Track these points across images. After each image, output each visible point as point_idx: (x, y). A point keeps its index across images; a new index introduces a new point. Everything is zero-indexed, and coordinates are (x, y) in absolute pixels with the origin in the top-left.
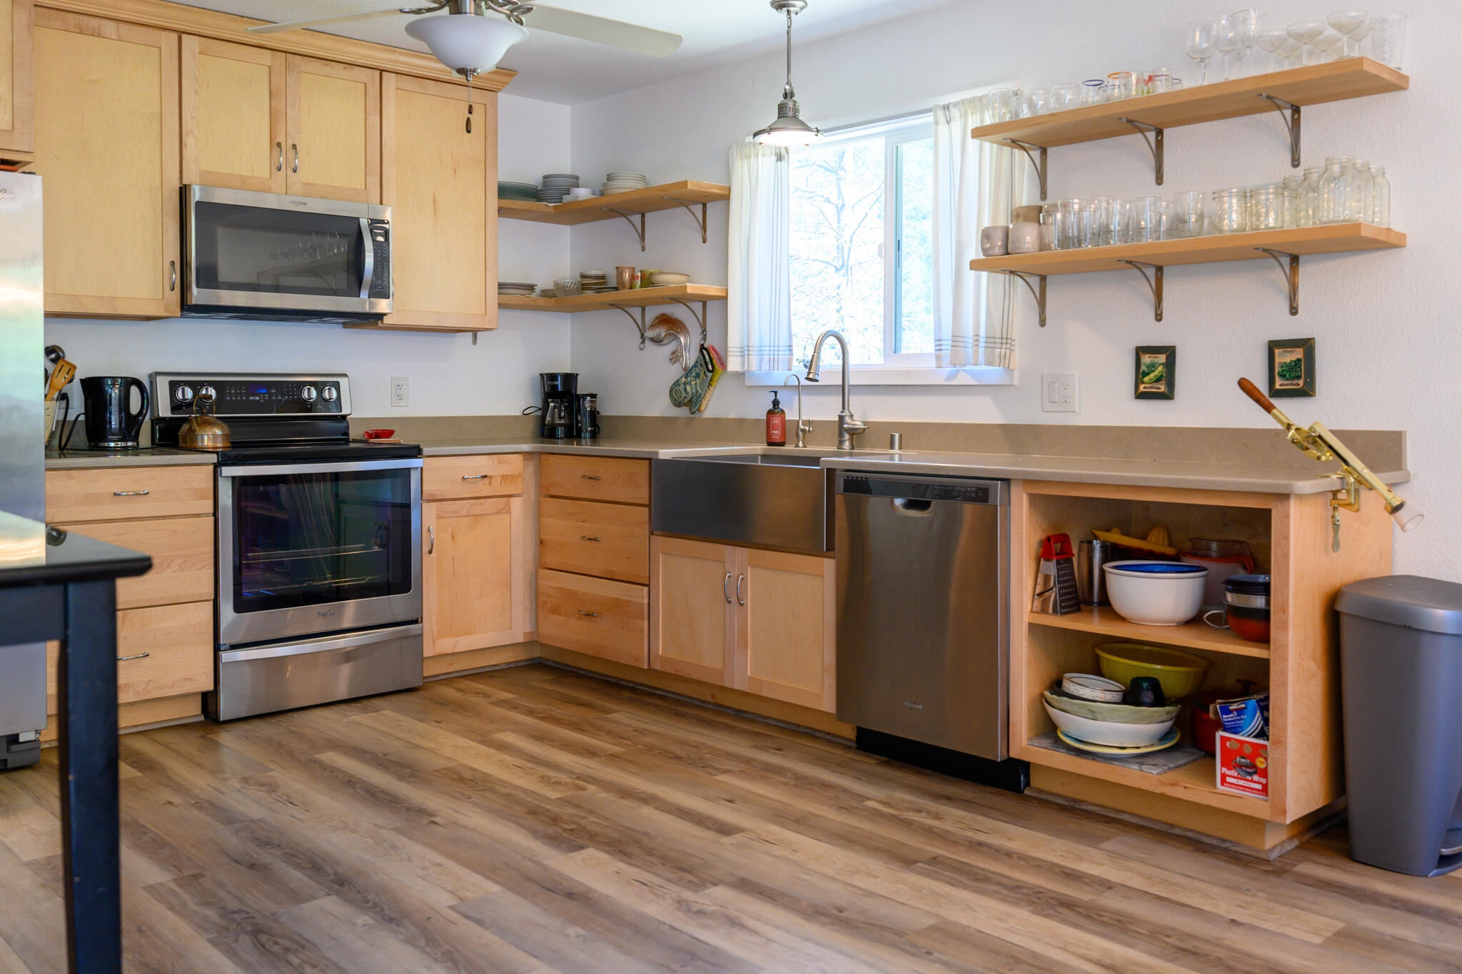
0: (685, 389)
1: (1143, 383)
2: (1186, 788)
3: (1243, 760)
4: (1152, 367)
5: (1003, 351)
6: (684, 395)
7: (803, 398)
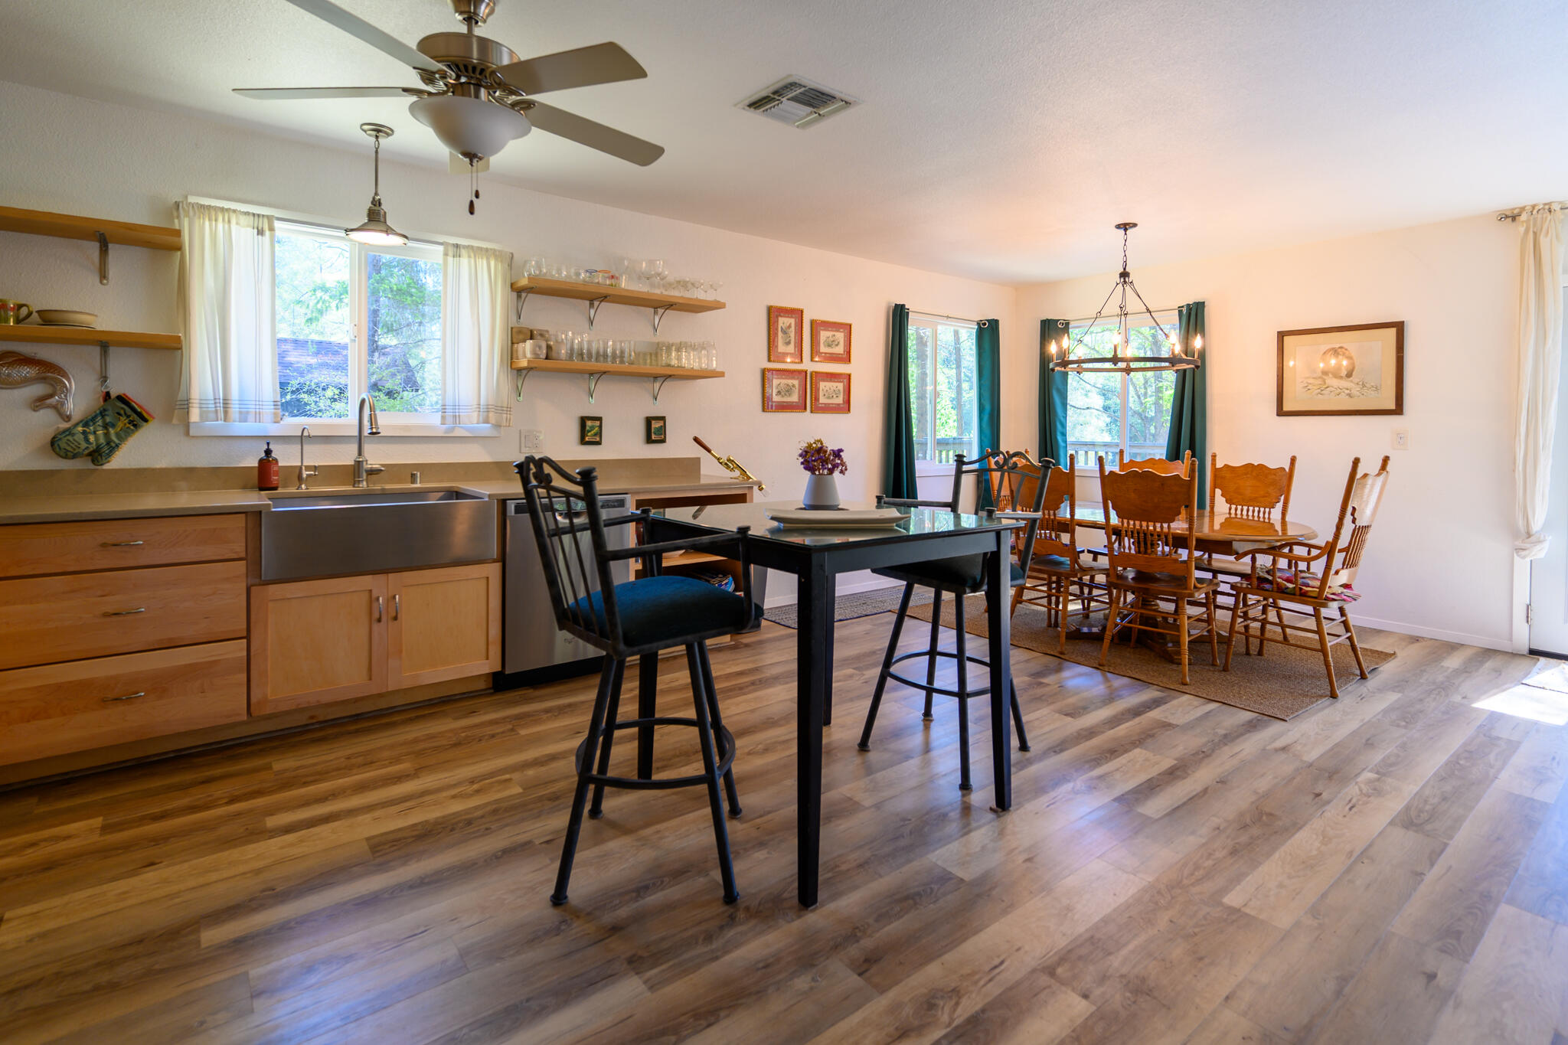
0: (87, 440)
1: (588, 436)
4: (592, 428)
6: (84, 445)
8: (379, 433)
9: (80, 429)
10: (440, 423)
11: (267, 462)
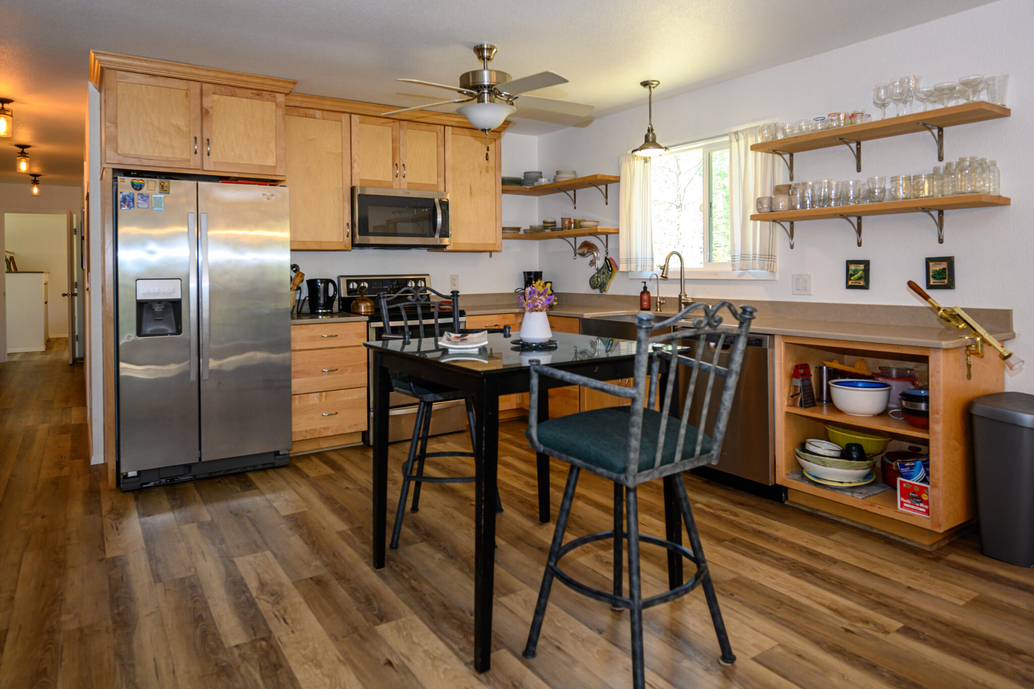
0: (598, 280)
1: (851, 280)
2: (879, 508)
3: (913, 495)
4: (856, 271)
5: (770, 262)
6: (597, 283)
9: (597, 275)
10: (731, 269)
11: (644, 292)
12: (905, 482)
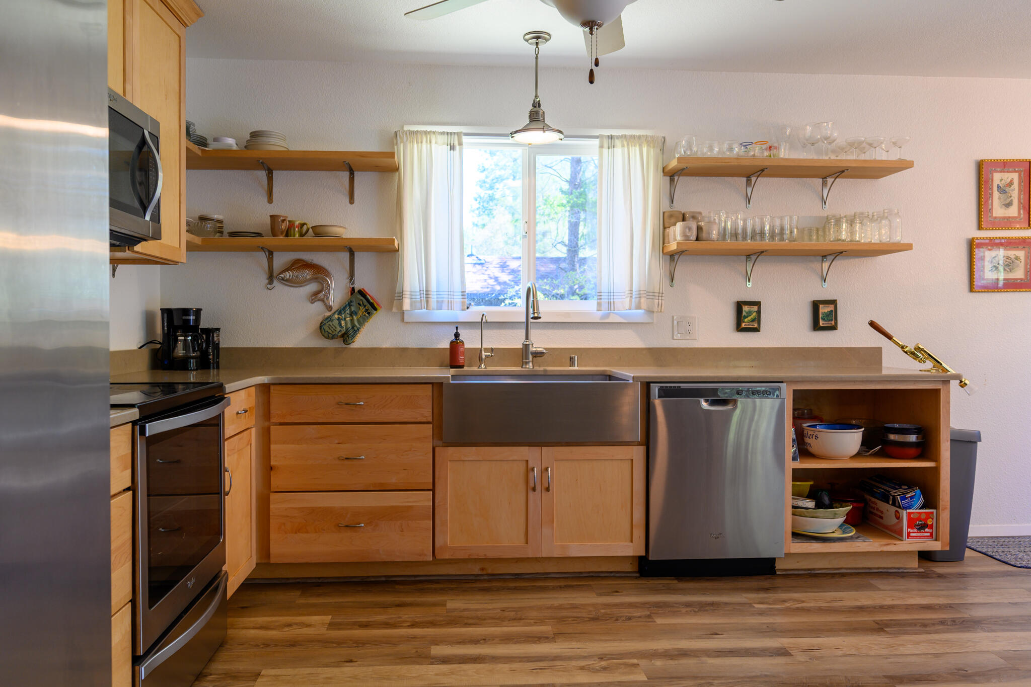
0: (340, 325)
1: (744, 322)
2: (895, 544)
3: (920, 522)
4: (750, 313)
5: (660, 301)
6: (338, 329)
7: (484, 331)
8: (540, 318)
9: (336, 316)
10: (596, 309)
11: (456, 343)
12: (913, 513)
